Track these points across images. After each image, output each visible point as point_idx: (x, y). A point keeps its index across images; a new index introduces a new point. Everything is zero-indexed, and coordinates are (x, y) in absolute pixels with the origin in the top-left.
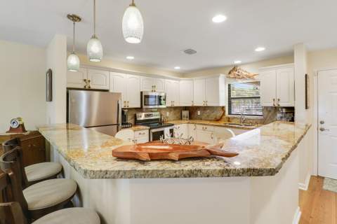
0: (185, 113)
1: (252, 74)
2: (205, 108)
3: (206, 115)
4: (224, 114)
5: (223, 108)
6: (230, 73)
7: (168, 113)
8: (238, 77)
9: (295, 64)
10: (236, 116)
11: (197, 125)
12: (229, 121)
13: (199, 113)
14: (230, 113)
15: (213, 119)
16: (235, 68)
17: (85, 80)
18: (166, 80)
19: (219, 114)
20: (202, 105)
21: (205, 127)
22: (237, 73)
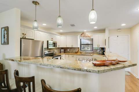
0: (62, 50)
1: (89, 36)
2: (71, 48)
3: (71, 51)
4: (79, 50)
5: (79, 48)
6: (81, 35)
7: (56, 50)
8: (84, 36)
9: (106, 33)
10: (83, 51)
11: (69, 55)
12: (81, 53)
13: (68, 50)
14: (81, 50)
15: (75, 52)
16: (83, 33)
17: (23, 34)
18: (57, 36)
19: (77, 50)
20: (71, 47)
21: (73, 55)
22: (84, 35)
